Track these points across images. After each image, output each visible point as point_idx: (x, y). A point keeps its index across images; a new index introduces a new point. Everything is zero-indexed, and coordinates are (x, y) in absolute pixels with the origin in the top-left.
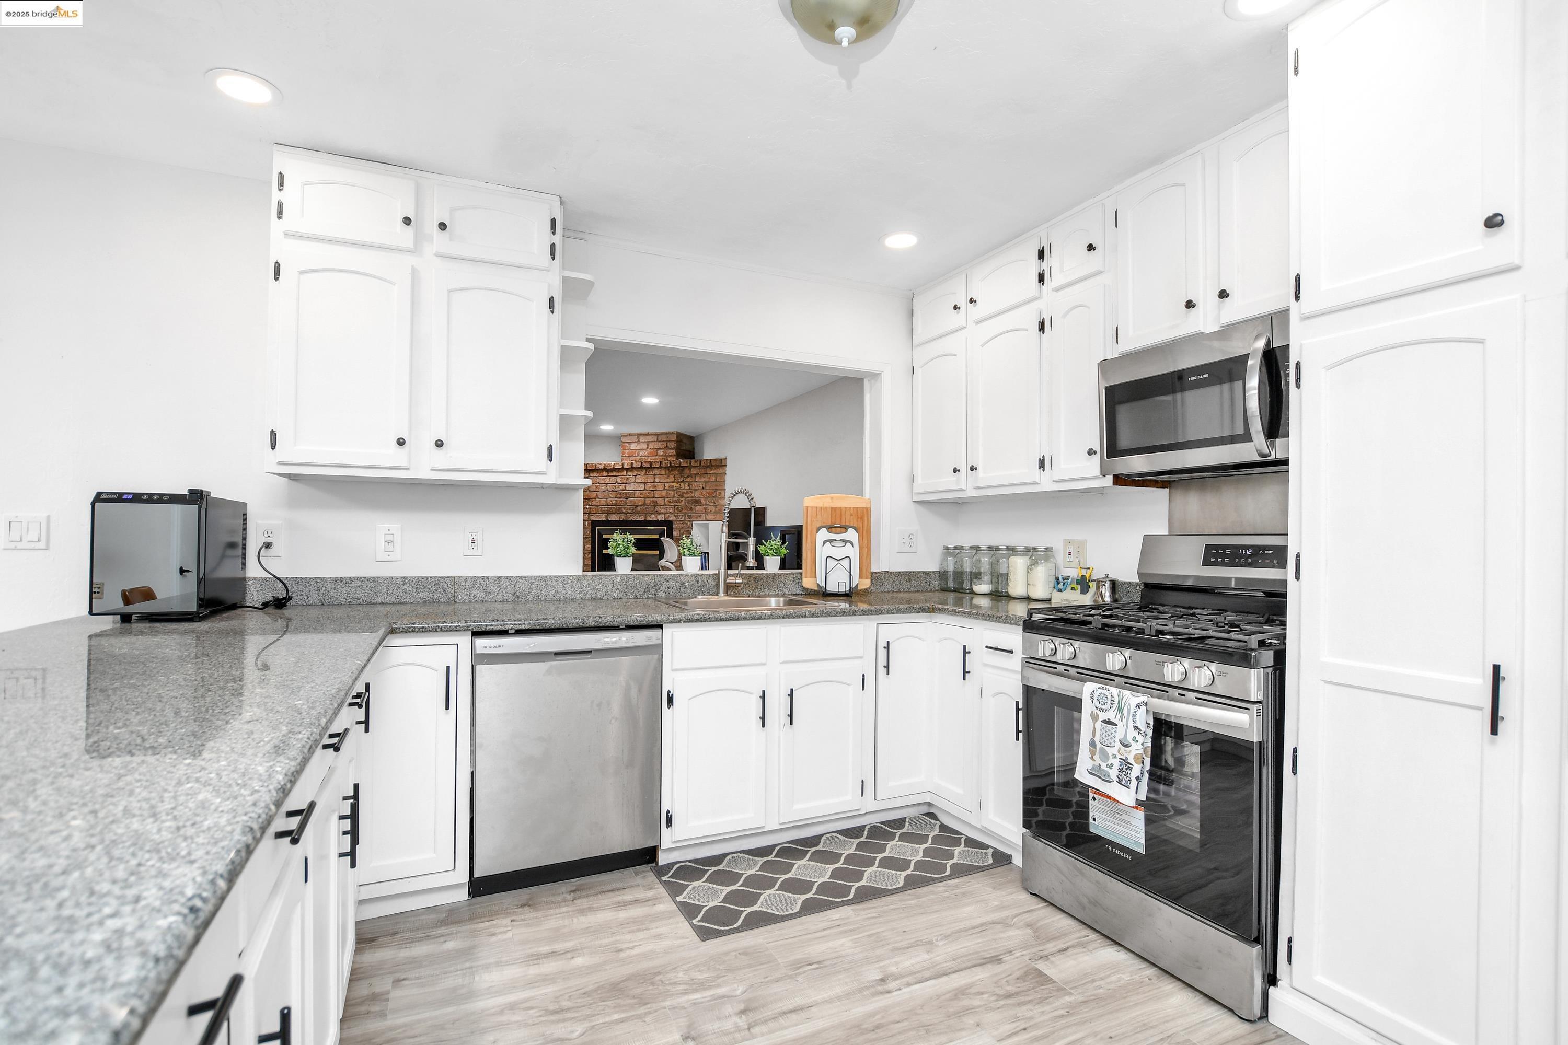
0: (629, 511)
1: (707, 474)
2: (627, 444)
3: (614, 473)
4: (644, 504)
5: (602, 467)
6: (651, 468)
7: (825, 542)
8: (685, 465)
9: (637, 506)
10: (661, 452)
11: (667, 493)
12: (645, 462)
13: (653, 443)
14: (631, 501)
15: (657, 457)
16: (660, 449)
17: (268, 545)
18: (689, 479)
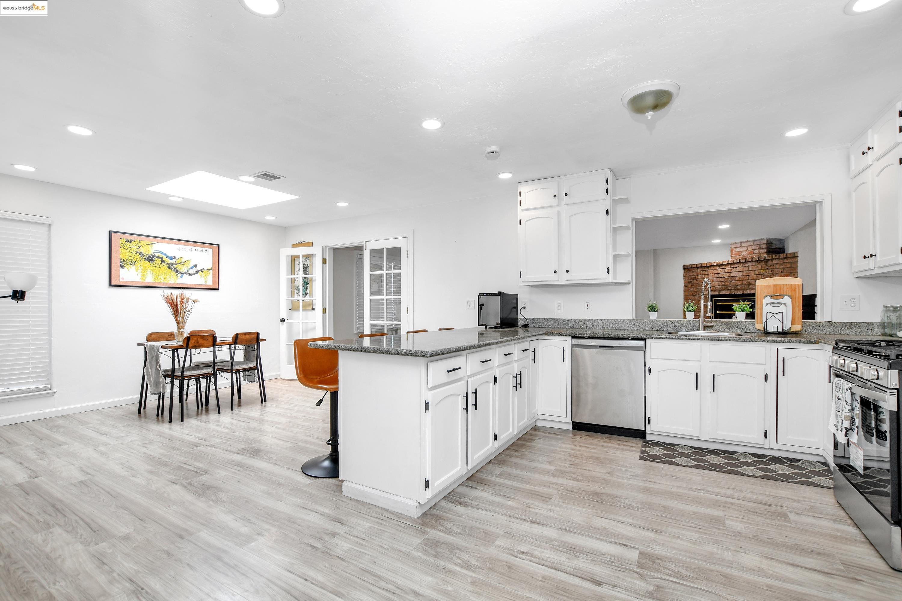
0: (733, 289)
1: (784, 263)
2: (734, 249)
3: (723, 267)
4: (742, 284)
5: (715, 264)
6: (746, 262)
7: (767, 304)
8: (768, 258)
9: (737, 286)
10: (756, 252)
11: (757, 276)
12: (742, 259)
13: (751, 247)
14: (734, 283)
15: (754, 255)
16: (755, 249)
17: (524, 308)
18: (771, 267)
